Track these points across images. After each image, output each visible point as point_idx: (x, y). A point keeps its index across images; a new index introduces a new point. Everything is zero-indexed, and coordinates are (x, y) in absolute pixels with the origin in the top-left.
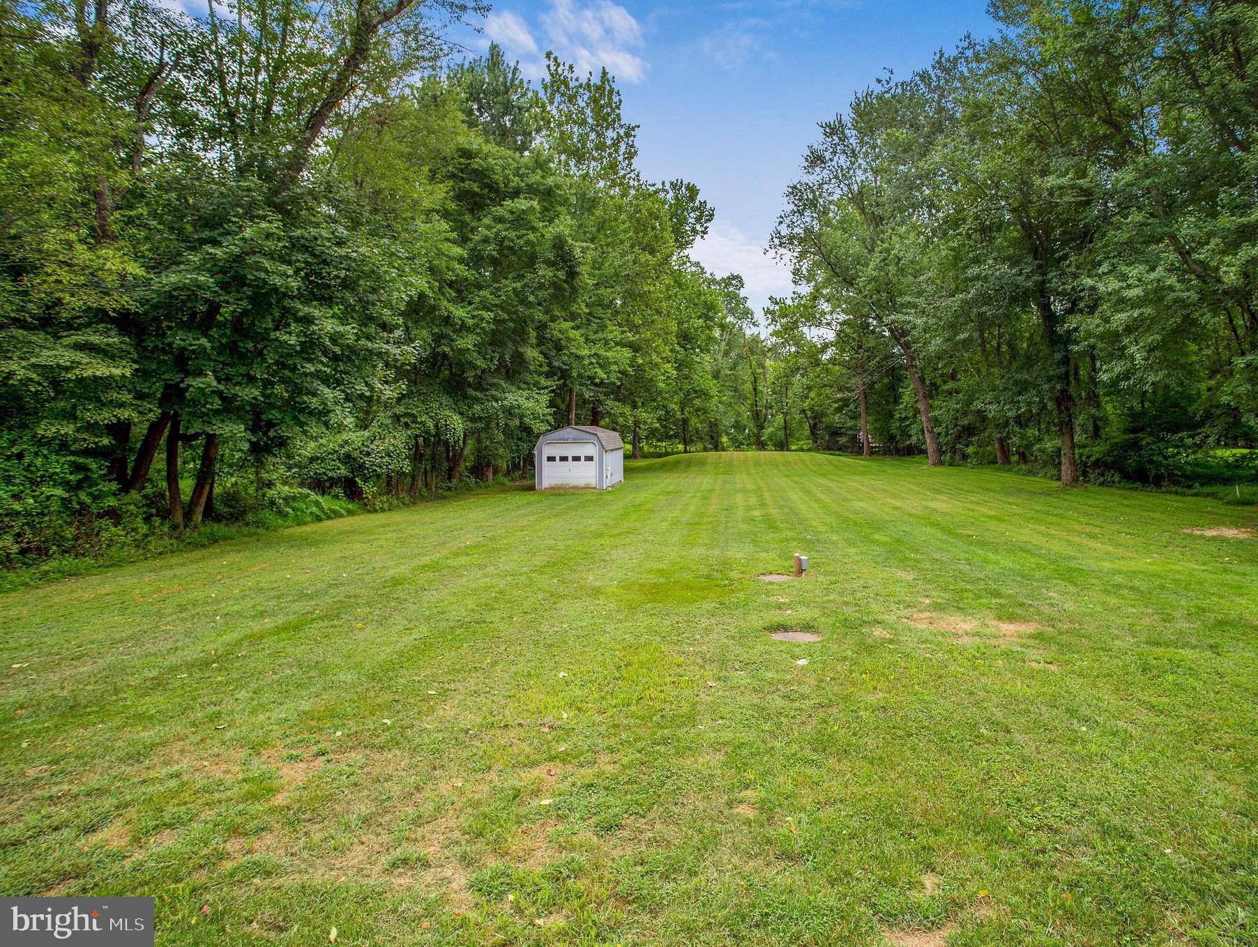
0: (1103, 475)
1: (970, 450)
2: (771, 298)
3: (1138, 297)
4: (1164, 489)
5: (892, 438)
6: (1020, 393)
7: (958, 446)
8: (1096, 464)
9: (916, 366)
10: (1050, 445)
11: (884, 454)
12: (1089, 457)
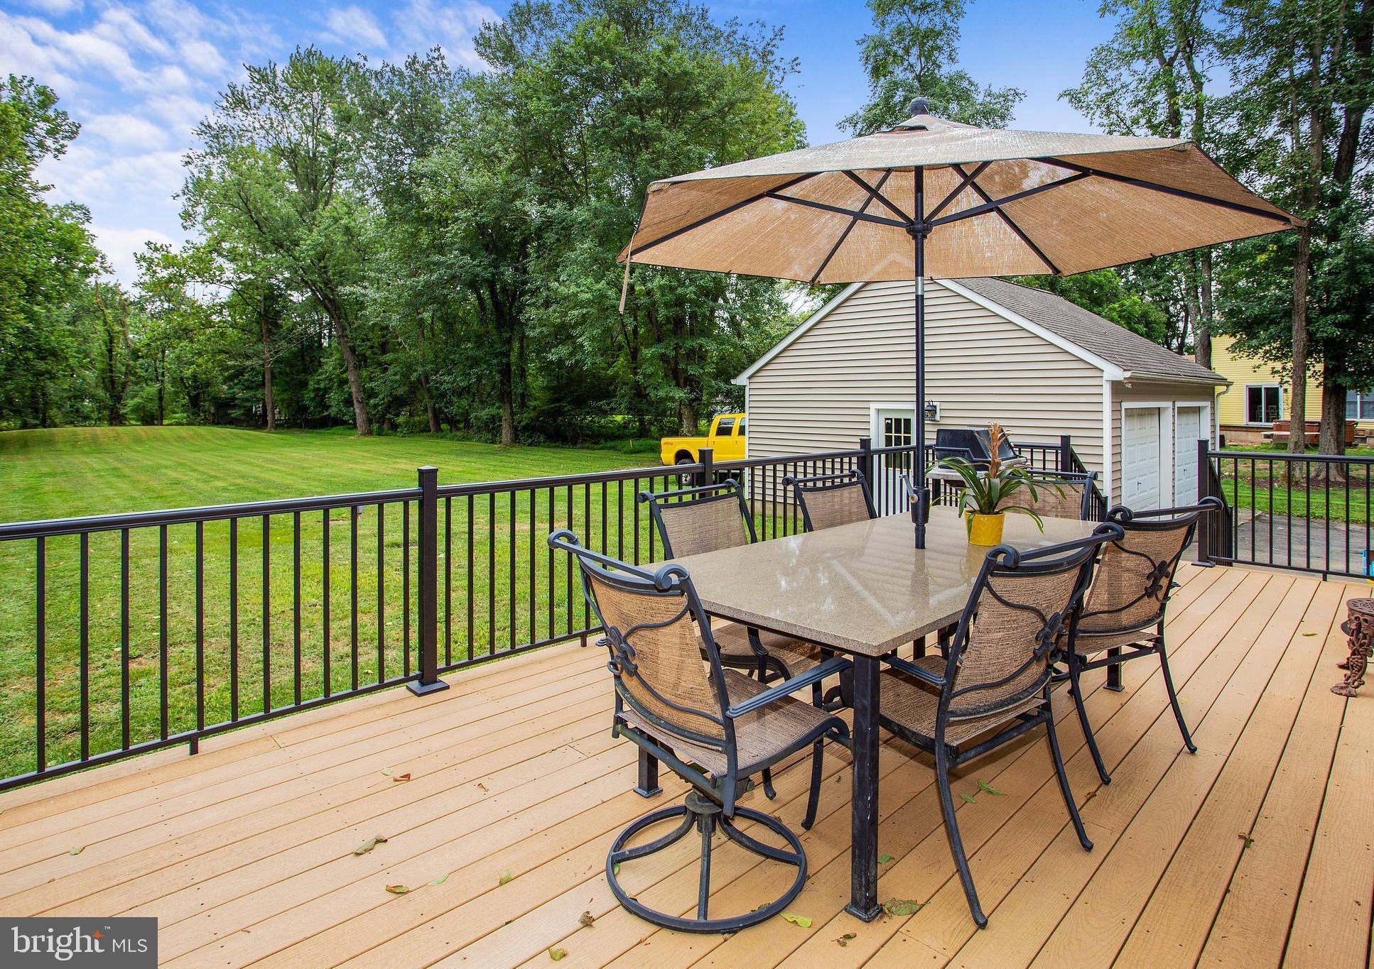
0: (531, 437)
1: (401, 420)
2: (148, 244)
3: (589, 299)
4: (578, 446)
5: (303, 409)
6: (471, 367)
7: (388, 416)
8: (525, 428)
9: (347, 336)
10: (485, 413)
11: (289, 428)
12: (519, 422)
